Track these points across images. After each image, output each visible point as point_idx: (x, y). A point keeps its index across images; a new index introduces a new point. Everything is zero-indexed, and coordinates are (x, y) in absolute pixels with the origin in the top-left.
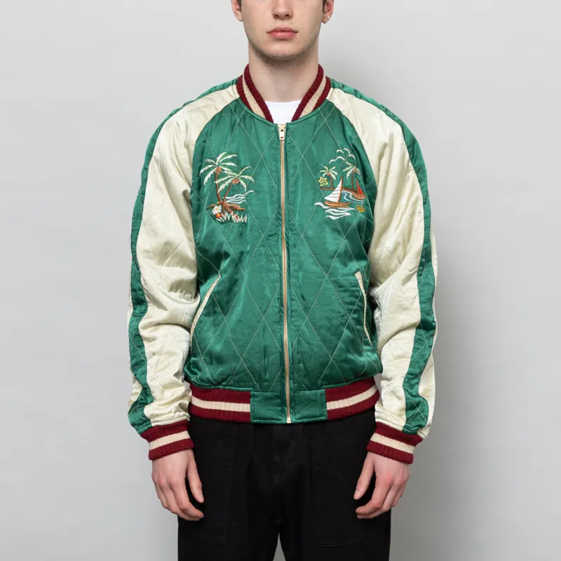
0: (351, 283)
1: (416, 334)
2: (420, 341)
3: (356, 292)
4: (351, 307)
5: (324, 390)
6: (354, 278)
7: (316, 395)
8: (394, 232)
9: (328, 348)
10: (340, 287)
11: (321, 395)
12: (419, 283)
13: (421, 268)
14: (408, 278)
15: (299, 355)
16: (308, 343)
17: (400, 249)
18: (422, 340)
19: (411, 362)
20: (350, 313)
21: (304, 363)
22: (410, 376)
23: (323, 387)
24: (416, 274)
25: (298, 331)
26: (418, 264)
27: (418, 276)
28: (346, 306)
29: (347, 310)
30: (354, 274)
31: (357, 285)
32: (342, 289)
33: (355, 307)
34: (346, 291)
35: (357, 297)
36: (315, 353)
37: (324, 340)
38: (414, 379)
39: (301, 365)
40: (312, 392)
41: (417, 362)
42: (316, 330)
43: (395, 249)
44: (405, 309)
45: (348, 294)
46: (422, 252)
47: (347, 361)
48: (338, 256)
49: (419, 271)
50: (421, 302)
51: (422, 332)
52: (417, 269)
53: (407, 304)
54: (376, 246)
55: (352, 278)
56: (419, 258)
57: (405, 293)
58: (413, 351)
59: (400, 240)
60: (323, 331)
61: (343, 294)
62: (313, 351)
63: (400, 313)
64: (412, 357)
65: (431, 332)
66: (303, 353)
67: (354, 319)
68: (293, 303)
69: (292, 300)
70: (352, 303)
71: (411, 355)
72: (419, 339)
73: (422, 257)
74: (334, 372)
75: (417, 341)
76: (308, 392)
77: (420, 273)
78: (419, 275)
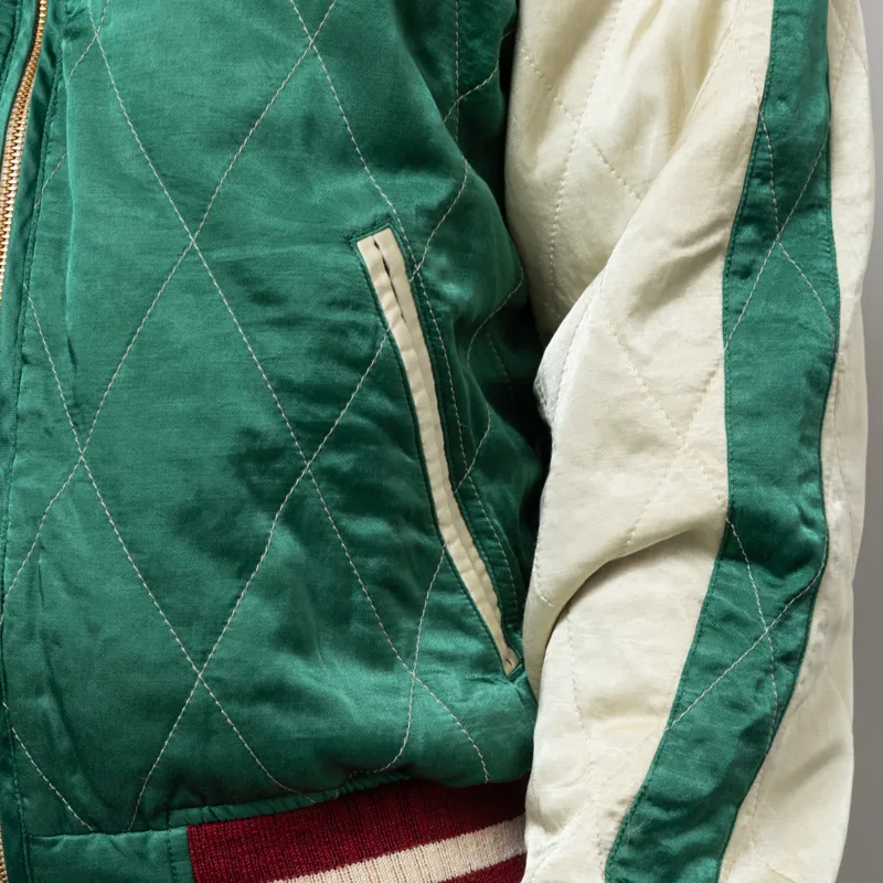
0: (329, 287)
1: (715, 585)
2: (730, 628)
3: (355, 338)
4: (323, 412)
5: (180, 831)
6: (347, 260)
7: (142, 856)
8: (631, 48)
9: (183, 620)
10: (265, 299)
11: (169, 855)
12: (730, 312)
13: (749, 233)
14: (672, 282)
15: (33, 650)
16: (76, 591)
17: (656, 132)
18: (741, 623)
19: (670, 733)
20: (311, 446)
21: (57, 692)
22: (656, 813)
23: (178, 814)
24: (718, 266)
25: (35, 519)
26: (729, 209)
27: (727, 274)
28: (294, 407)
29: (298, 425)
30: (349, 241)
31: (365, 299)
32: (272, 312)
33: (344, 416)
34: (289, 323)
35: (358, 364)
36: (109, 642)
37: (157, 578)
38: (680, 826)
39: (46, 702)
40: (121, 838)
41: (700, 739)
42: (121, 519)
43: (631, 136)
44: (644, 443)
45: (305, 339)
46: (757, 145)
47: (281, 694)
48: (262, 141)
49: (733, 246)
50: (734, 413)
51: (752, 580)
52: (720, 236)
53: (655, 417)
54: (541, 124)
55: (333, 256)
56: (737, 177)
57: (645, 361)
58: (686, 678)
59: (657, 87)
60: (153, 530)
61: (276, 341)
62: (94, 630)
63: (619, 466)
64: (677, 708)
65: (798, 580)
66: (52, 640)
67: (330, 475)
68: (28, 375)
69: (25, 360)
70: (331, 395)
71: (670, 701)
72: (729, 617)
73: (756, 174)
74: (216, 749)
75: (717, 621)
76: (98, 840)
77: (742, 258)
78: (738, 273)
